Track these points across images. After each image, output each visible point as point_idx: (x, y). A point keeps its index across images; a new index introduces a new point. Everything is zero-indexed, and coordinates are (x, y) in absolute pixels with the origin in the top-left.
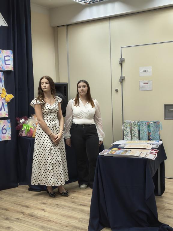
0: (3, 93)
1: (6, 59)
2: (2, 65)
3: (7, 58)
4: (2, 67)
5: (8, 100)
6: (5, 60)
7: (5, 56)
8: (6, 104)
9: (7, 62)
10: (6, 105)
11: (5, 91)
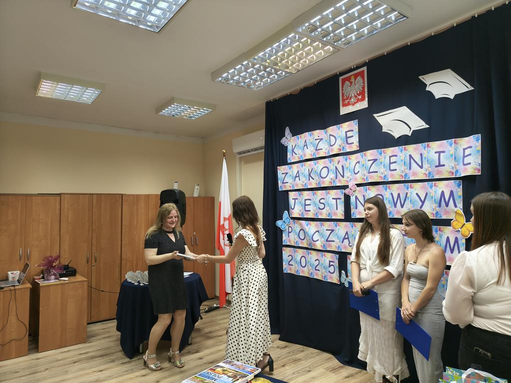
0: (456, 220)
1: (466, 155)
2: (457, 167)
3: (467, 152)
4: (457, 171)
5: (467, 233)
6: (464, 157)
7: (464, 150)
8: (464, 241)
9: (467, 160)
10: (463, 244)
11: (462, 215)
